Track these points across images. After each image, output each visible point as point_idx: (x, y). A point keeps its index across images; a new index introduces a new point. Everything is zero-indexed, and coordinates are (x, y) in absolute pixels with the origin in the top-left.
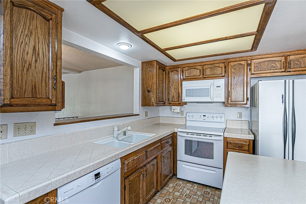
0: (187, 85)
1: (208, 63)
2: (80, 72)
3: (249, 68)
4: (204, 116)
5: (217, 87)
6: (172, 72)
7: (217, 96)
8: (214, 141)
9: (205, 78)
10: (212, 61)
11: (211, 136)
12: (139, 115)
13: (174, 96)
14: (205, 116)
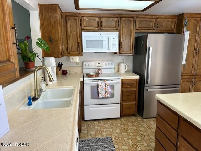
1: (105, 15)
3: (135, 24)
4: (98, 64)
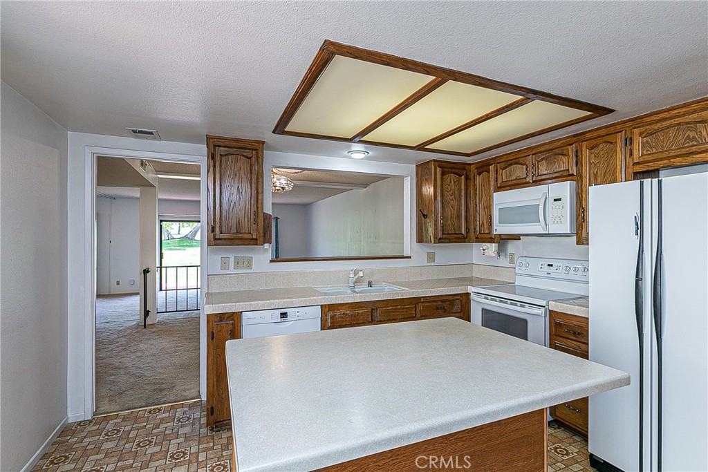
0: (502, 200)
1: (542, 149)
2: (366, 186)
3: (629, 148)
4: (549, 265)
5: (555, 200)
6: (479, 175)
7: (556, 222)
8: (528, 315)
9: (536, 181)
10: (549, 143)
11: (523, 306)
12: (410, 257)
13: (483, 223)
14: (552, 265)
